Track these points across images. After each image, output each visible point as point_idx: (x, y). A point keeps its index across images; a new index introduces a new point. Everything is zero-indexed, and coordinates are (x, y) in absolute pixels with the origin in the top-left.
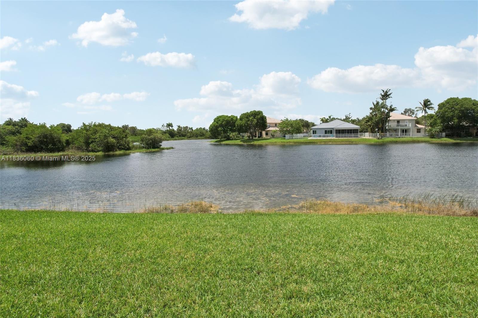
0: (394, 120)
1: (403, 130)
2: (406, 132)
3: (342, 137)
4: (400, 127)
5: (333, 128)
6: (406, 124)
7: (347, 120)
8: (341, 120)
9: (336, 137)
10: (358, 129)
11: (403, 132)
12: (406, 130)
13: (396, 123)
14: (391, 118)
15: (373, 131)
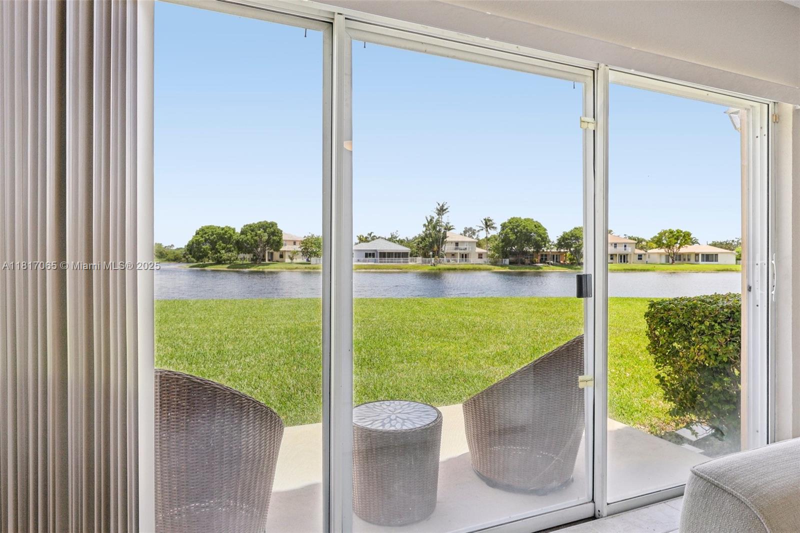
0: (452, 242)
1: (463, 255)
2: (466, 257)
3: (388, 262)
4: (458, 251)
5: (376, 250)
6: (466, 247)
7: (392, 239)
8: (385, 239)
9: (380, 262)
10: (408, 253)
11: (463, 257)
12: (466, 255)
13: (454, 246)
14: (448, 239)
15: (425, 255)
